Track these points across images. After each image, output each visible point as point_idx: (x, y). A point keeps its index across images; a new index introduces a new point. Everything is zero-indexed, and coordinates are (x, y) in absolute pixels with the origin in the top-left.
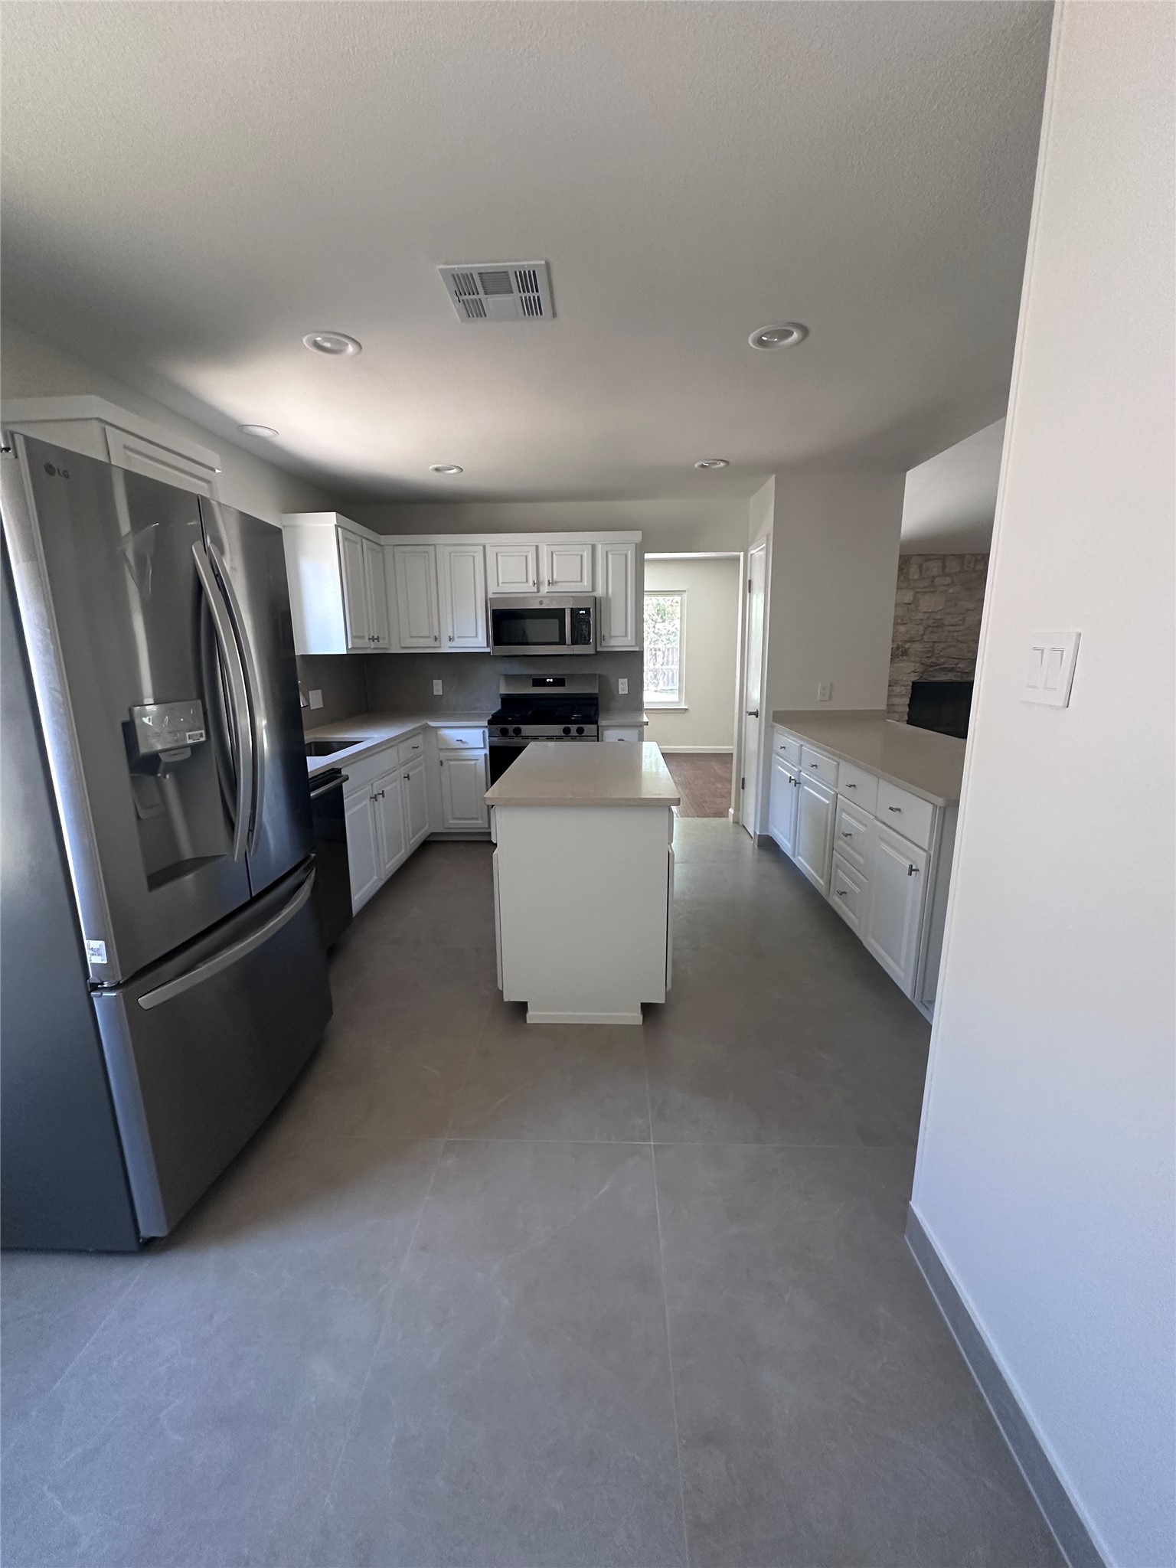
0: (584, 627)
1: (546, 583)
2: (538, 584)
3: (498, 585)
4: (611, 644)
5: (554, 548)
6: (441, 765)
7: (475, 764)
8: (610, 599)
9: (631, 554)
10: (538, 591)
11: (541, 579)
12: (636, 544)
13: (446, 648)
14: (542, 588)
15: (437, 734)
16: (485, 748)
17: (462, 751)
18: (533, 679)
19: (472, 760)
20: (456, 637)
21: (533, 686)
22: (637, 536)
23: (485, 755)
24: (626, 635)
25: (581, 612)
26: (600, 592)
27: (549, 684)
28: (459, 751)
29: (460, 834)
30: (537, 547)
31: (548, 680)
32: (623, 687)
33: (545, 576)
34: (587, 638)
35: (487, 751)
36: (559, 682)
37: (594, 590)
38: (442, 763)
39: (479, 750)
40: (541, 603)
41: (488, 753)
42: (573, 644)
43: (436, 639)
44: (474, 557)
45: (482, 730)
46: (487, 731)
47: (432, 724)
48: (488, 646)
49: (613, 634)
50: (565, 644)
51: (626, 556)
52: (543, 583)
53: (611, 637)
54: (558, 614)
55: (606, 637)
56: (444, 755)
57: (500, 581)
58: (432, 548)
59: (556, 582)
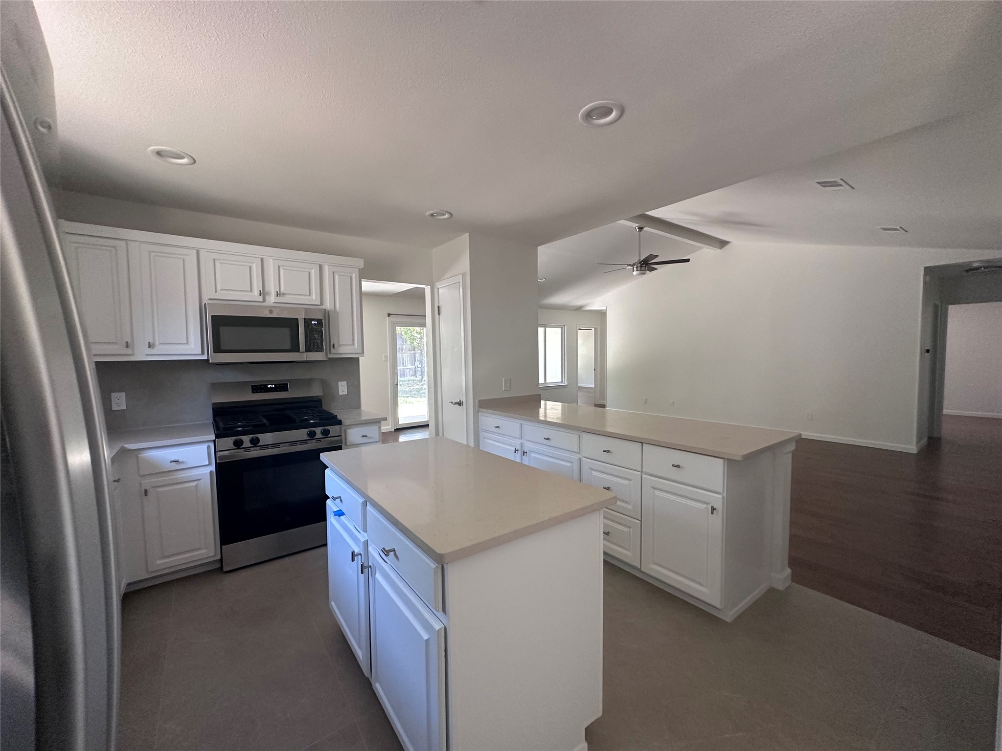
0: (316, 336)
1: (273, 294)
2: (263, 293)
3: (216, 291)
4: (341, 352)
5: (280, 263)
6: (146, 495)
7: (196, 486)
8: (337, 313)
9: (356, 278)
10: (264, 301)
11: (267, 289)
12: (359, 269)
13: (142, 354)
14: (267, 298)
15: (137, 457)
16: (210, 464)
17: (177, 473)
18: (252, 386)
19: (190, 481)
20: (157, 343)
21: (253, 392)
22: (360, 263)
23: (211, 472)
24: (353, 344)
25: (313, 322)
26: (328, 305)
27: (271, 390)
28: (170, 474)
29: (174, 572)
30: (262, 259)
31: (269, 386)
32: (343, 388)
33: (272, 288)
34: (320, 346)
35: (213, 468)
36: (282, 387)
37: (322, 304)
38: (146, 492)
39: (203, 468)
40: (271, 312)
41: (214, 469)
42: (307, 351)
43: (127, 345)
44: (184, 260)
45: (205, 446)
46: (212, 445)
47: (130, 446)
48: (203, 353)
49: (341, 344)
50: (299, 351)
51: (351, 278)
52: (269, 294)
53: (340, 346)
54: (291, 324)
55: (336, 346)
56: (147, 483)
57: (219, 288)
58: (123, 243)
59: (283, 294)
